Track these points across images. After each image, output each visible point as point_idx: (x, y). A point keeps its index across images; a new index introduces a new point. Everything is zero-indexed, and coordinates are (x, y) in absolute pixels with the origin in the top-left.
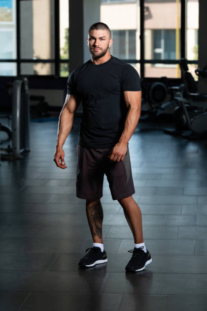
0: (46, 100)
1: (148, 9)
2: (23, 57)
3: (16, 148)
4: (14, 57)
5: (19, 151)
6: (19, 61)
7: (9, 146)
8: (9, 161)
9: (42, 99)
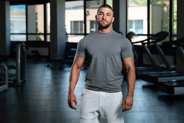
0: (40, 53)
1: (88, 12)
2: (29, 32)
3: (18, 80)
4: (25, 32)
5: (20, 81)
6: (27, 34)
7: (14, 79)
8: (14, 87)
9: (37, 52)
